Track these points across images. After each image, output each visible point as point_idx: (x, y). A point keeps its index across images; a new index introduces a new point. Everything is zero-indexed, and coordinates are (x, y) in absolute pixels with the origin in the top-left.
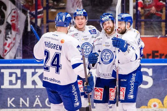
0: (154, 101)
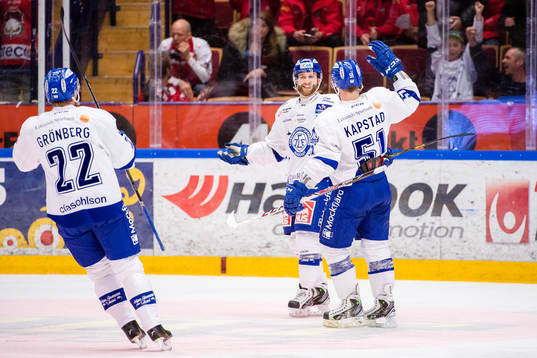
0: (9, 234)
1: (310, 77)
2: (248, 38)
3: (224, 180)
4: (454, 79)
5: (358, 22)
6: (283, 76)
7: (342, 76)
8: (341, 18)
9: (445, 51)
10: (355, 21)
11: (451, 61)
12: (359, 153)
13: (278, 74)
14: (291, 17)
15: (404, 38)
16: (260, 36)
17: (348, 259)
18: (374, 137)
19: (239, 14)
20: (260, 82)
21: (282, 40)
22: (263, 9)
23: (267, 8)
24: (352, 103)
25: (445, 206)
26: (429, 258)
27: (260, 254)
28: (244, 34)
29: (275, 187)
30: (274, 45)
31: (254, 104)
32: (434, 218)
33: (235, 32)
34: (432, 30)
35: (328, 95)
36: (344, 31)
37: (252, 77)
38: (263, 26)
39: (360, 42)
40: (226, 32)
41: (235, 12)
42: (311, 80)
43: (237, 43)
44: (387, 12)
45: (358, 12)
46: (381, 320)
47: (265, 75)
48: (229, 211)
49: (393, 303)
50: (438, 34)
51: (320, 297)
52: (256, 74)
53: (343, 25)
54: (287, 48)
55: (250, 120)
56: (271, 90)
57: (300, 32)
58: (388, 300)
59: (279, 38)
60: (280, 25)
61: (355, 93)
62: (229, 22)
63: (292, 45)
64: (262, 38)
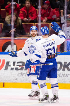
1: (35, 31)
2: (11, 20)
3: (4, 61)
4: (69, 32)
5: (42, 16)
6: (20, 31)
7: (43, 31)
8: (37, 15)
9: (66, 24)
10: (41, 15)
11: (68, 27)
12: (48, 53)
13: (19, 31)
14: (23, 14)
15: (55, 20)
16: (14, 20)
17: (44, 83)
18: (52, 48)
19: (8, 14)
20: (14, 33)
21: (20, 21)
22: (15, 12)
23: (16, 12)
24: (46, 39)
25: (66, 68)
26: (62, 83)
27: (14, 82)
28: (9, 19)
29: (18, 63)
30: (18, 22)
31: (12, 39)
32: (63, 71)
33: (7, 18)
34: (62, 18)
35: (40, 37)
36: (38, 19)
37: (12, 32)
38: (15, 17)
39: (42, 22)
40: (4, 19)
41: (7, 13)
42: (35, 32)
43: (7, 22)
44: (50, 13)
45: (42, 13)
46: (55, 101)
47: (15, 31)
48: (5, 70)
49: (58, 96)
50: (64, 19)
51: (37, 94)
52: (13, 31)
53: (37, 17)
54: (22, 23)
55: (11, 44)
56: (17, 35)
57: (25, 19)
58: (56, 95)
59: (19, 21)
60: (20, 17)
61: (47, 36)
62: (5, 16)
63: (23, 23)
64: (15, 21)
